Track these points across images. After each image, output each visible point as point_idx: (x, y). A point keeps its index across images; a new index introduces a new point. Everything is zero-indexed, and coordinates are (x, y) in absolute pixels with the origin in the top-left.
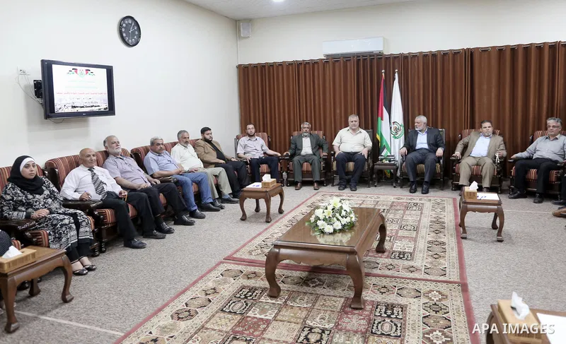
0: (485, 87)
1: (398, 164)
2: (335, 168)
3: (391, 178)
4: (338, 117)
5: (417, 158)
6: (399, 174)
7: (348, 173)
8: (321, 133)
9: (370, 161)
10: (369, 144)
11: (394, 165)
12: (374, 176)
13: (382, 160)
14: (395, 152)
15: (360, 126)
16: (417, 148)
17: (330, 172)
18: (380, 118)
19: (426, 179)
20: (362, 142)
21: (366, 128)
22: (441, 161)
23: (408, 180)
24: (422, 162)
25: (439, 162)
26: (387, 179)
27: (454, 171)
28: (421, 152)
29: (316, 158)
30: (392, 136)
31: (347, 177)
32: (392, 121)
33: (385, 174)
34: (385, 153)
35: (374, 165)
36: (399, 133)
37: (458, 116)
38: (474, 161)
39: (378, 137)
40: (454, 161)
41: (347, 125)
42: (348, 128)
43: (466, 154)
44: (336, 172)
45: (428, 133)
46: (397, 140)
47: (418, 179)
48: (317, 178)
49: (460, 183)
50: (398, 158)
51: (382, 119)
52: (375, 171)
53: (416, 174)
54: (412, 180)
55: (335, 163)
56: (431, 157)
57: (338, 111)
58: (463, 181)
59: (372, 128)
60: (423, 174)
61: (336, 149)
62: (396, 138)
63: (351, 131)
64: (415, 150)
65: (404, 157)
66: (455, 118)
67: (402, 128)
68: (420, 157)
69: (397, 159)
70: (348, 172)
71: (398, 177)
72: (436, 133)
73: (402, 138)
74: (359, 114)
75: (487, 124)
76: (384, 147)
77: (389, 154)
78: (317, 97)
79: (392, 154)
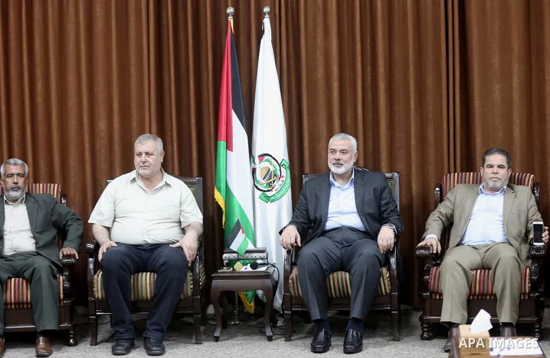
0: (496, 60)
1: (278, 273)
2: (98, 291)
3: (258, 314)
4: (102, 142)
5: (328, 256)
6: (278, 301)
7: (136, 306)
8: (55, 189)
9: (199, 267)
10: (195, 217)
11: (267, 276)
12: (211, 310)
13: (231, 263)
14: (266, 238)
15: (166, 167)
16: (330, 225)
17: (85, 303)
18: (222, 144)
19: (356, 312)
20: (173, 213)
21: (183, 174)
22: (393, 260)
23: (305, 316)
24: (343, 265)
25: (387, 263)
26: (246, 318)
27: (425, 286)
28: (338, 236)
29: (42, 264)
30: (258, 193)
31: (135, 317)
32: (257, 152)
33: (241, 303)
34: (239, 243)
35: (209, 280)
36: (277, 185)
37: (431, 138)
38: (476, 259)
39: (219, 197)
40: (423, 259)
41: (128, 167)
42: (133, 174)
43: (453, 241)
44: (105, 304)
45: (355, 183)
46: (271, 207)
47: (330, 314)
48: (49, 322)
49: (445, 318)
50: (277, 257)
51: (229, 147)
52: (215, 295)
53: (328, 300)
54: (316, 314)
55: (98, 278)
56: (367, 249)
57: (102, 125)
58: (450, 311)
59: (202, 172)
60: (345, 299)
61: (99, 234)
62: (268, 199)
63: (140, 182)
64: (324, 233)
65: (294, 252)
66: (422, 140)
67: (286, 173)
68: (338, 253)
69: (273, 259)
70: (135, 303)
71: (276, 311)
72: (378, 184)
73: (286, 199)
74: (162, 134)
75: (497, 159)
76: (238, 226)
77: (251, 247)
78: (39, 85)
79: (260, 246)
